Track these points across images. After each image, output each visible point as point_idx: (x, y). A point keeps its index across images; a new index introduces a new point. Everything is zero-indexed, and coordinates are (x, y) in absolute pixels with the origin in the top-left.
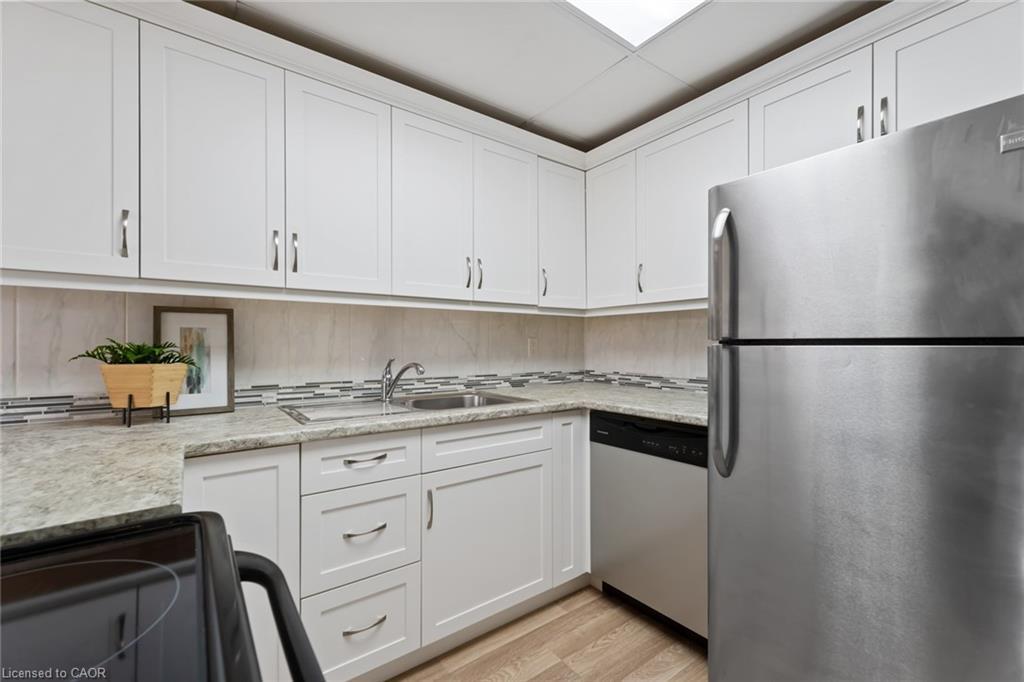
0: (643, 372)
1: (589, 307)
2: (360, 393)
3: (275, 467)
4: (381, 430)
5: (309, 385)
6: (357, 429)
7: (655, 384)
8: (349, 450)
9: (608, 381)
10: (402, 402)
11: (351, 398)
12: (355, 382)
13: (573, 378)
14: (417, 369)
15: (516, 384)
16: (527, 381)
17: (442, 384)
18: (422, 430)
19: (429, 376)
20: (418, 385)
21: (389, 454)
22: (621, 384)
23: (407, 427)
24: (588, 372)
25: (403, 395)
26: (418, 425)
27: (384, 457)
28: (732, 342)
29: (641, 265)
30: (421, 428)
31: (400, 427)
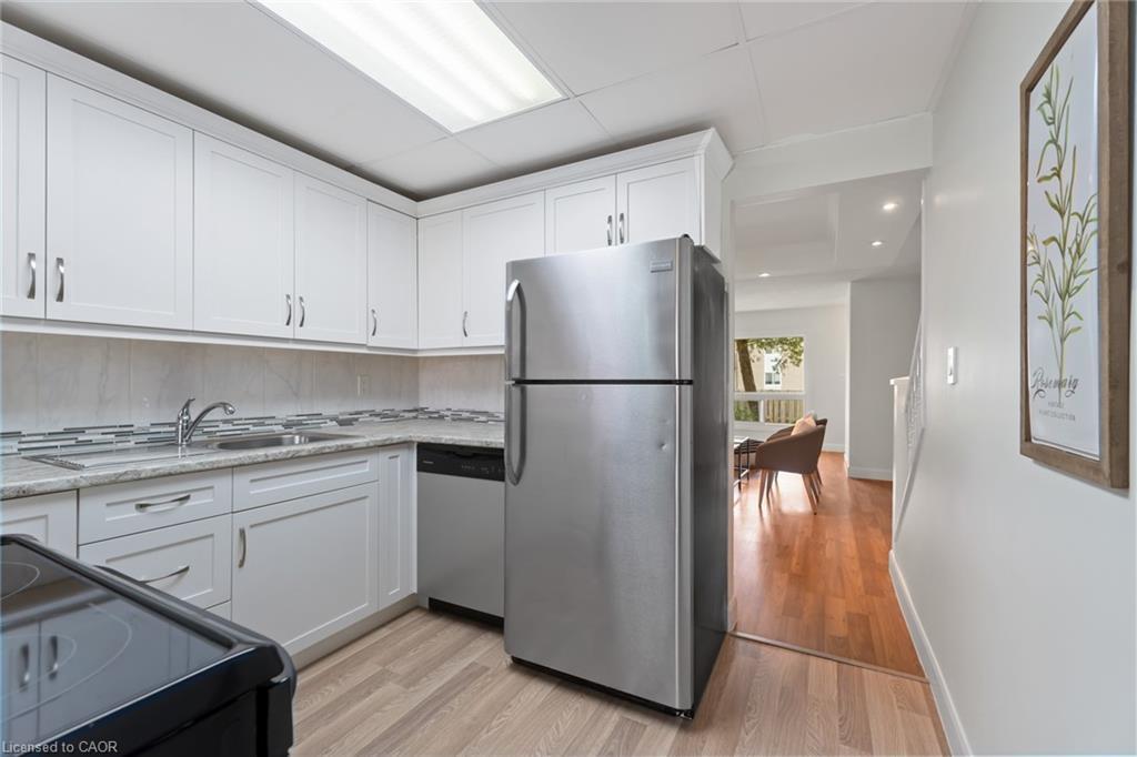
0: (471, 408)
1: (420, 347)
2: (144, 438)
3: (45, 517)
4: (184, 470)
5: (67, 431)
6: (154, 470)
7: (483, 418)
8: (142, 494)
9: (442, 417)
10: (205, 445)
11: (133, 443)
12: (136, 426)
13: (407, 415)
14: (226, 409)
15: (342, 423)
16: (356, 420)
17: (255, 425)
18: (233, 469)
19: (237, 417)
20: (223, 427)
21: (192, 495)
22: (454, 420)
23: (215, 466)
24: (422, 409)
25: (205, 438)
26: (229, 464)
27: (187, 498)
28: (522, 382)
29: (466, 313)
30: (233, 467)
31: (207, 467)
